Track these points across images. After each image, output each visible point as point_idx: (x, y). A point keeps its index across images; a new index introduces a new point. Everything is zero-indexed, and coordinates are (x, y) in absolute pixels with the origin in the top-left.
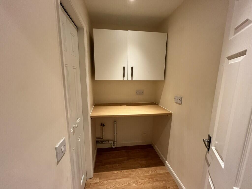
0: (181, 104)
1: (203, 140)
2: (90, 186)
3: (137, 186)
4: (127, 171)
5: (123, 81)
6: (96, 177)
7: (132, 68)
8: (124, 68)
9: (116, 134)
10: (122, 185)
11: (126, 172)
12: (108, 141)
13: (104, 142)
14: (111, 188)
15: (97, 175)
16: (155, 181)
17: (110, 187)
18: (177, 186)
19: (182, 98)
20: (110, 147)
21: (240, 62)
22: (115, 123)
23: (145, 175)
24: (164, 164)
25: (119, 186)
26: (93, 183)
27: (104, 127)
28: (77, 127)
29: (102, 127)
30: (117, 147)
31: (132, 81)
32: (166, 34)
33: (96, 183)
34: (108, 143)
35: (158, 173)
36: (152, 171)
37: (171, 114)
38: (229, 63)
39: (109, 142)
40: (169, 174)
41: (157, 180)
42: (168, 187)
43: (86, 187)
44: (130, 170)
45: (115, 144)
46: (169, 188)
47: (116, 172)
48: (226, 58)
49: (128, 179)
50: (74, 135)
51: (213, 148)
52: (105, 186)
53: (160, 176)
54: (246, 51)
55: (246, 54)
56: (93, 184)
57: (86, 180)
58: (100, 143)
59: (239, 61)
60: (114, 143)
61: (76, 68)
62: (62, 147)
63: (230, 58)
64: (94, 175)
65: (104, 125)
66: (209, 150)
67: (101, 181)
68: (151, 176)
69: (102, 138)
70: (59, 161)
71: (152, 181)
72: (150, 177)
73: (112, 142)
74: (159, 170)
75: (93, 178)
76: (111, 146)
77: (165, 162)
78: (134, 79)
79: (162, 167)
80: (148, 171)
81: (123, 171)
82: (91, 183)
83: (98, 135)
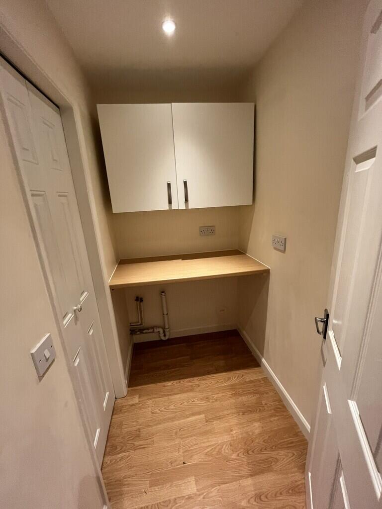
0: (284, 251)
1: (316, 318)
2: (123, 411)
3: (209, 405)
4: (189, 381)
5: (170, 211)
6: (134, 395)
7: (185, 183)
8: (169, 185)
9: (167, 314)
10: (181, 404)
11: (187, 382)
12: (153, 328)
13: (144, 332)
14: (162, 411)
15: (135, 390)
16: (241, 395)
17: (159, 410)
18: (280, 401)
19: (285, 239)
20: (158, 339)
21: (369, 169)
22: (163, 294)
23: (223, 385)
24: (259, 363)
25: (174, 408)
26: (127, 405)
27: (142, 303)
28: (81, 310)
29: (138, 302)
30: (170, 338)
31: (187, 211)
32: (253, 104)
33: (133, 405)
34: (153, 332)
35: (247, 380)
36: (235, 377)
37: (267, 272)
38: (356, 171)
39: (155, 330)
40: (267, 381)
41: (245, 392)
42: (264, 404)
43: (115, 412)
44: (196, 378)
45: (167, 334)
46: (266, 404)
47: (169, 383)
48: (353, 160)
49: (191, 394)
50: (76, 324)
51: (330, 333)
52: (150, 409)
53: (251, 385)
54: (375, 151)
55: (376, 155)
56: (127, 407)
57: (114, 400)
58: (138, 333)
59: (367, 168)
60: (164, 332)
61: (66, 194)
62: (46, 350)
63: (359, 160)
64: (128, 391)
65: (142, 300)
66: (325, 337)
67: (143, 401)
68: (234, 387)
69: (141, 324)
70: (42, 375)
71: (236, 395)
72: (232, 387)
73: (161, 330)
74: (249, 375)
75: (129, 396)
76: (160, 337)
77: (261, 360)
78: (191, 206)
79: (256, 370)
80: (229, 379)
81: (182, 381)
82: (123, 405)
83: (133, 318)
